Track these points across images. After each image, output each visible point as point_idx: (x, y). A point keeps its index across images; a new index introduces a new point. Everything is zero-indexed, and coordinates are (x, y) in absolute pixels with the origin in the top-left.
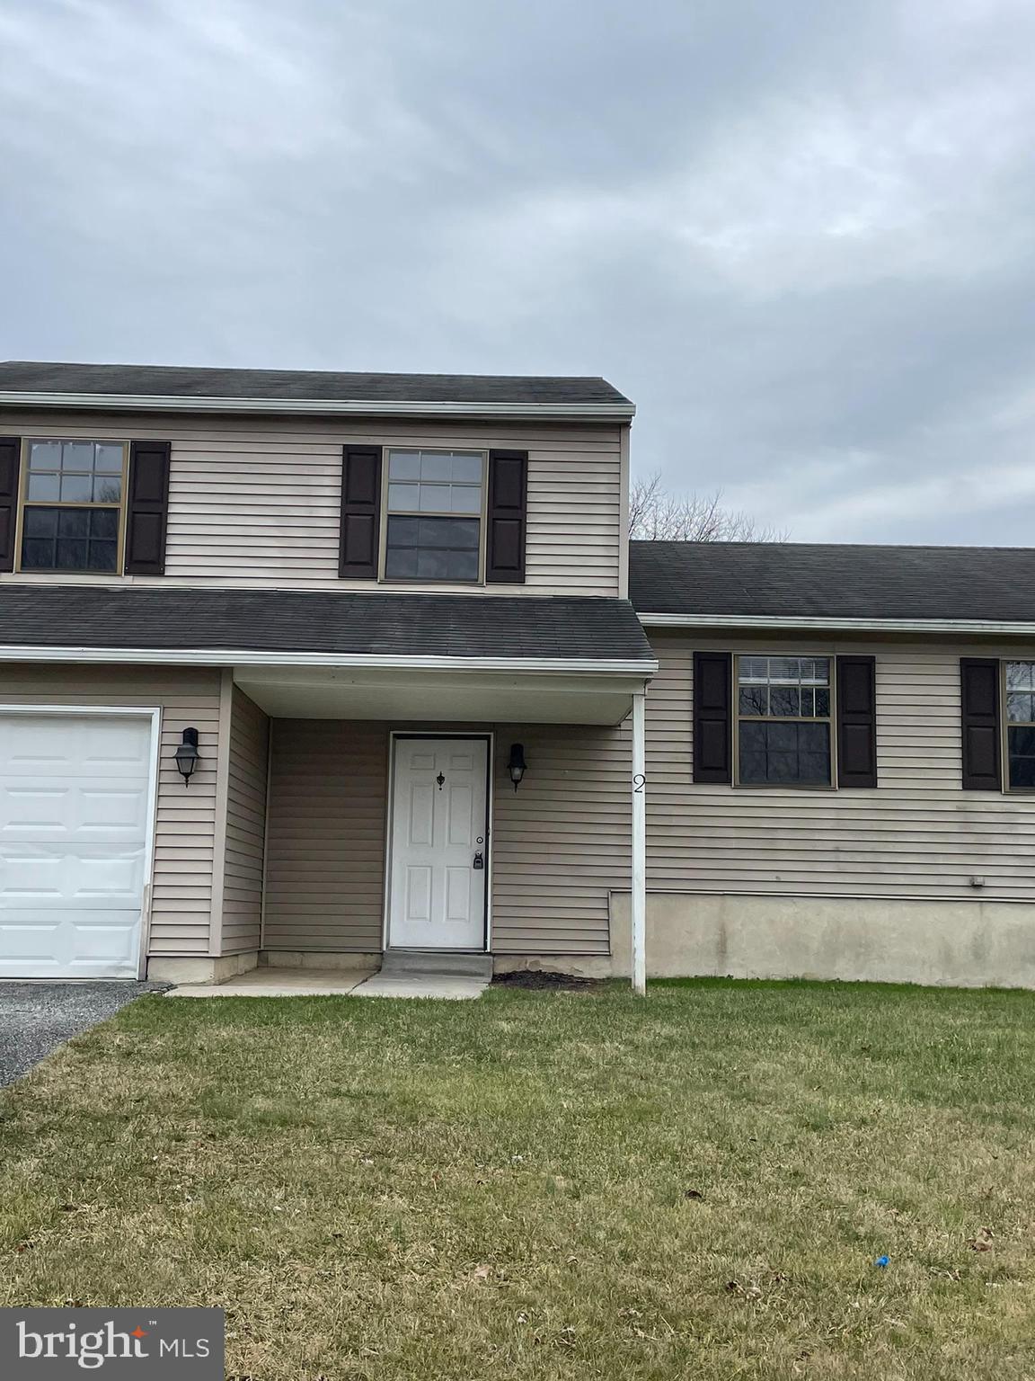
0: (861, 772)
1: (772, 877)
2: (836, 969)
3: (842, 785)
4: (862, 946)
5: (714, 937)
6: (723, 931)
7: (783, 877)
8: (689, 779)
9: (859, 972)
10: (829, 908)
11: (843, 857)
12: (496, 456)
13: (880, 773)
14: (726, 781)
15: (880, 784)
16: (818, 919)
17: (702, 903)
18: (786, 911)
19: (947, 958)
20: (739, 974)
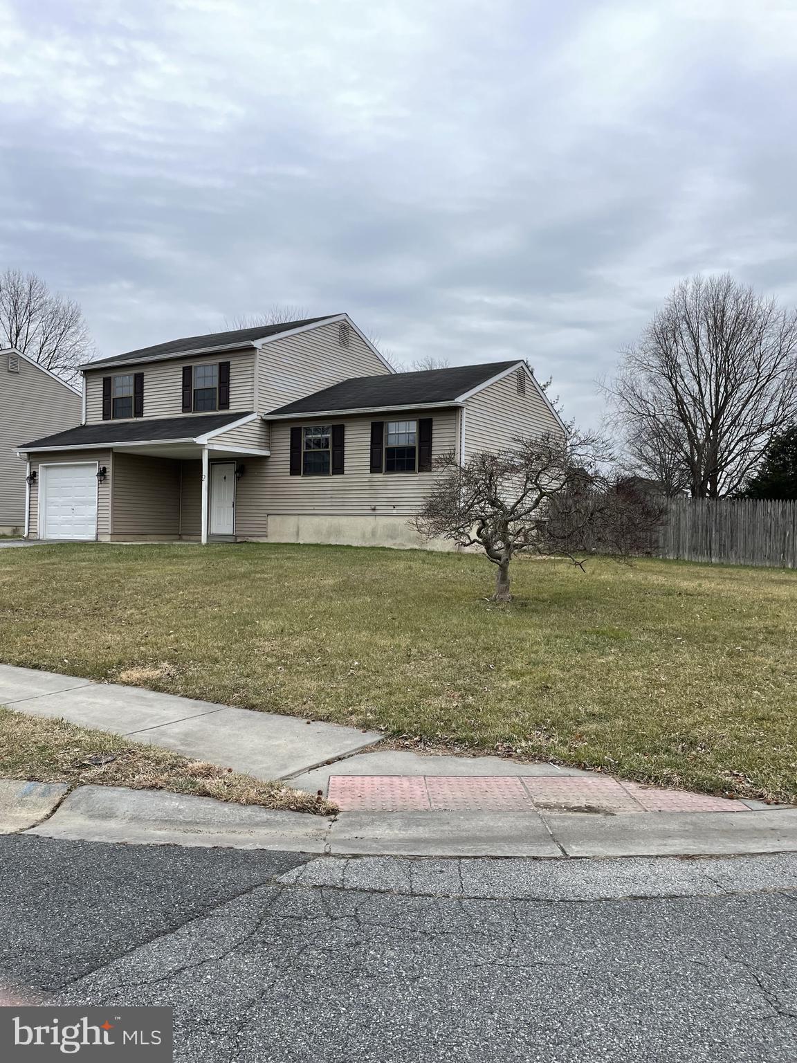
0: (339, 469)
1: (312, 508)
2: (330, 540)
3: (334, 474)
4: (338, 532)
5: (295, 529)
6: (298, 528)
7: (316, 508)
8: (289, 474)
9: (337, 541)
10: (329, 518)
11: (334, 500)
12: (221, 365)
13: (345, 468)
14: (300, 474)
15: (345, 472)
16: (325, 522)
17: (293, 518)
18: (316, 520)
19: (364, 536)
20: (302, 542)
